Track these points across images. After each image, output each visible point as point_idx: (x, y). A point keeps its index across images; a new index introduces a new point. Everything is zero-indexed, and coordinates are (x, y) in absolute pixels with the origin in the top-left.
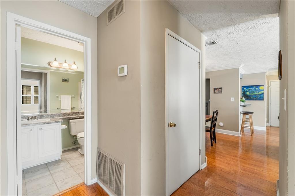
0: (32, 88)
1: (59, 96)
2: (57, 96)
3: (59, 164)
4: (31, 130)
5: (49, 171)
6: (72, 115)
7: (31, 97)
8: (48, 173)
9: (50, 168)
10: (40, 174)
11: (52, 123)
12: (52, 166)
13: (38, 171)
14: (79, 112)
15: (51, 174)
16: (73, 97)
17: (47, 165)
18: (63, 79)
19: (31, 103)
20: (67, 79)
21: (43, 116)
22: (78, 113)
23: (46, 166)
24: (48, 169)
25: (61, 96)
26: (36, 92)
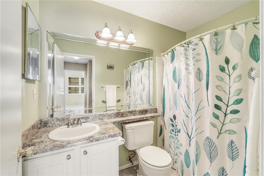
0: (80, 80)
1: (104, 86)
2: (102, 86)
4: (69, 157)
6: (127, 116)
7: (79, 87)
11: (104, 138)
14: (136, 110)
16: (119, 87)
18: (108, 65)
19: (78, 93)
20: (113, 65)
22: (134, 112)
25: (106, 86)
26: (83, 83)
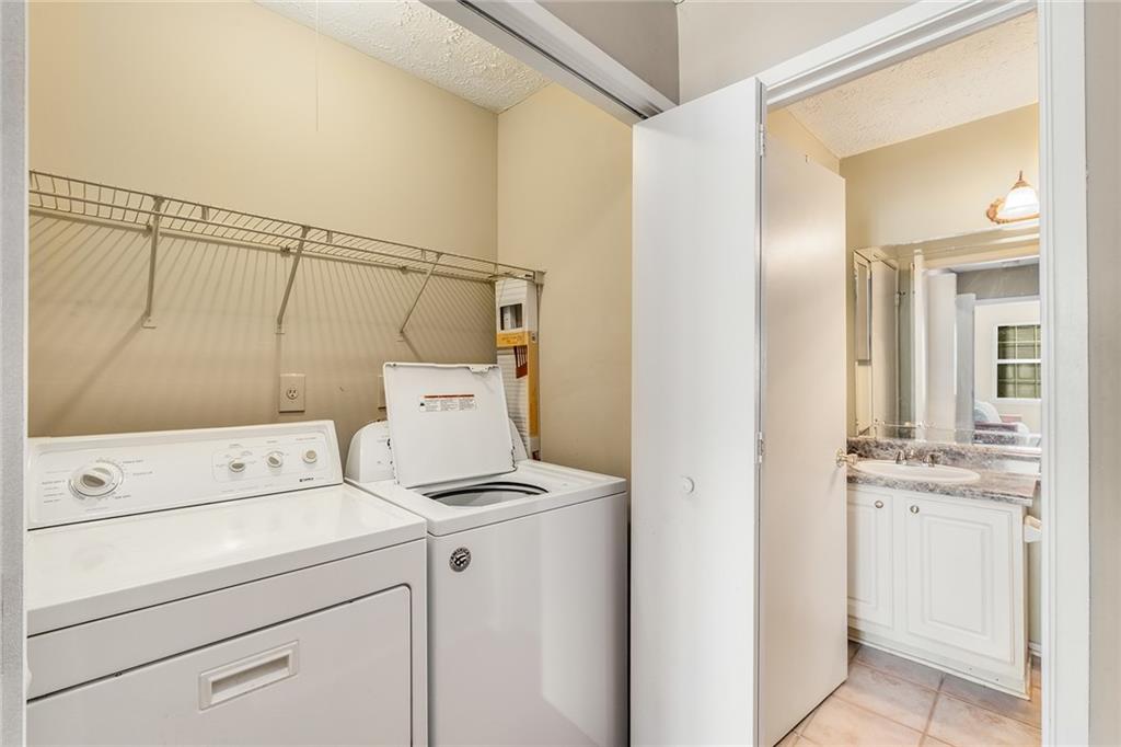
3: (995, 721)
4: (878, 504)
5: (931, 716)
8: (918, 721)
9: (943, 702)
10: (892, 700)
12: (961, 705)
13: (895, 684)
15: (925, 734)
17: (942, 683)
21: (963, 456)
23: (935, 688)
24: (931, 704)
